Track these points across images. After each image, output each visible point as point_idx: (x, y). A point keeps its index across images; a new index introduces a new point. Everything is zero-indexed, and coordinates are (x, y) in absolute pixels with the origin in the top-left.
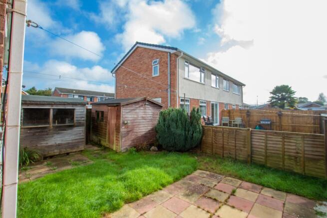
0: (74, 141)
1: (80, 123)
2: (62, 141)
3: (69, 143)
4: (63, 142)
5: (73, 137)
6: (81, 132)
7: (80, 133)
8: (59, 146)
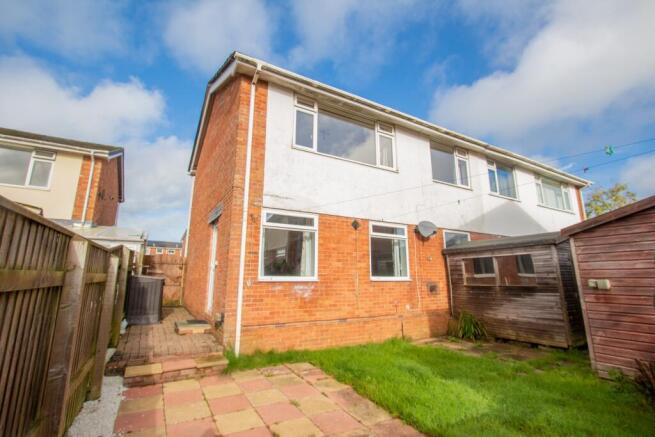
0: (541, 322)
1: (547, 284)
2: (518, 315)
3: (530, 323)
4: (520, 319)
5: (538, 313)
6: (554, 304)
7: (552, 308)
8: (513, 324)
